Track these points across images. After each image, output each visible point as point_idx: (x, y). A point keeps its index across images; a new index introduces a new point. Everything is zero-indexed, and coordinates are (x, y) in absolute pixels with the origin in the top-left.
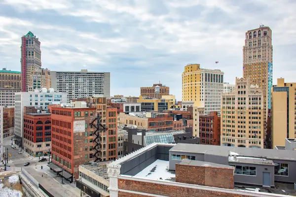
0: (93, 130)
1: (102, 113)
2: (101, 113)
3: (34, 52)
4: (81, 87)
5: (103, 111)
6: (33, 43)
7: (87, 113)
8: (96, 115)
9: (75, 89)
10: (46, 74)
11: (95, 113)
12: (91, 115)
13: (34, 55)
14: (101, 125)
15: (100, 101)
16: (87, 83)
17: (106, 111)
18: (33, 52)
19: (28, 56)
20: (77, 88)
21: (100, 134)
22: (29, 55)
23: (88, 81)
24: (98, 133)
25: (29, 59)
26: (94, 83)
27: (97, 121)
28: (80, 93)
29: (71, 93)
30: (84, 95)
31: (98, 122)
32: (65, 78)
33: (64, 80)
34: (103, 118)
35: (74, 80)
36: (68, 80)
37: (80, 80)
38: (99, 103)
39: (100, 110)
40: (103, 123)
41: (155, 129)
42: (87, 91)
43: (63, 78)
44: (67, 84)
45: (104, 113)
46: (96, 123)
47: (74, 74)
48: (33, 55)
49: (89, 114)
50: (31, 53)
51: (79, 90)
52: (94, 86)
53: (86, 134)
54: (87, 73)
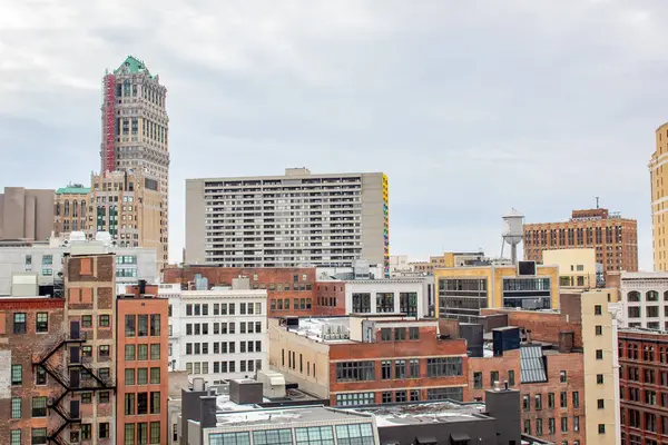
0: (46, 391)
1: (95, 321)
2: (88, 320)
3: (140, 121)
4: (283, 228)
5: (96, 312)
6: (135, 91)
7: (20, 319)
8: (66, 328)
9: (262, 236)
10: (136, 187)
11: (57, 320)
12: (42, 327)
13: (140, 130)
14: (89, 371)
15: (85, 269)
16: (303, 217)
17: (111, 312)
18: (135, 122)
19: (122, 135)
20: (269, 233)
21: (82, 407)
22: (126, 130)
23: (306, 207)
24: (75, 406)
25: (125, 144)
26: (326, 213)
27: (66, 353)
28: (278, 252)
29: (251, 252)
30: (295, 255)
31: (74, 358)
32: (231, 199)
33: (228, 207)
34: (95, 343)
35: (262, 205)
36: (242, 205)
37: (282, 204)
38: (80, 278)
39: (85, 307)
40: (96, 365)
41: (369, 393)
42: (303, 240)
43: (225, 200)
44: (240, 221)
45: (104, 320)
46: (60, 361)
47: (262, 186)
48: (135, 129)
49: (32, 326)
50: (130, 126)
51: (278, 239)
52: (326, 225)
53: (16, 406)
54: (304, 181)
